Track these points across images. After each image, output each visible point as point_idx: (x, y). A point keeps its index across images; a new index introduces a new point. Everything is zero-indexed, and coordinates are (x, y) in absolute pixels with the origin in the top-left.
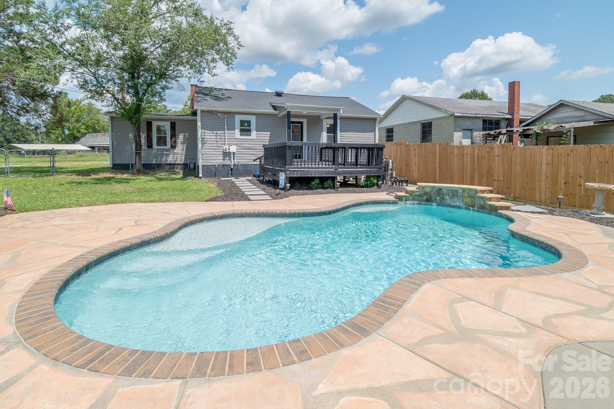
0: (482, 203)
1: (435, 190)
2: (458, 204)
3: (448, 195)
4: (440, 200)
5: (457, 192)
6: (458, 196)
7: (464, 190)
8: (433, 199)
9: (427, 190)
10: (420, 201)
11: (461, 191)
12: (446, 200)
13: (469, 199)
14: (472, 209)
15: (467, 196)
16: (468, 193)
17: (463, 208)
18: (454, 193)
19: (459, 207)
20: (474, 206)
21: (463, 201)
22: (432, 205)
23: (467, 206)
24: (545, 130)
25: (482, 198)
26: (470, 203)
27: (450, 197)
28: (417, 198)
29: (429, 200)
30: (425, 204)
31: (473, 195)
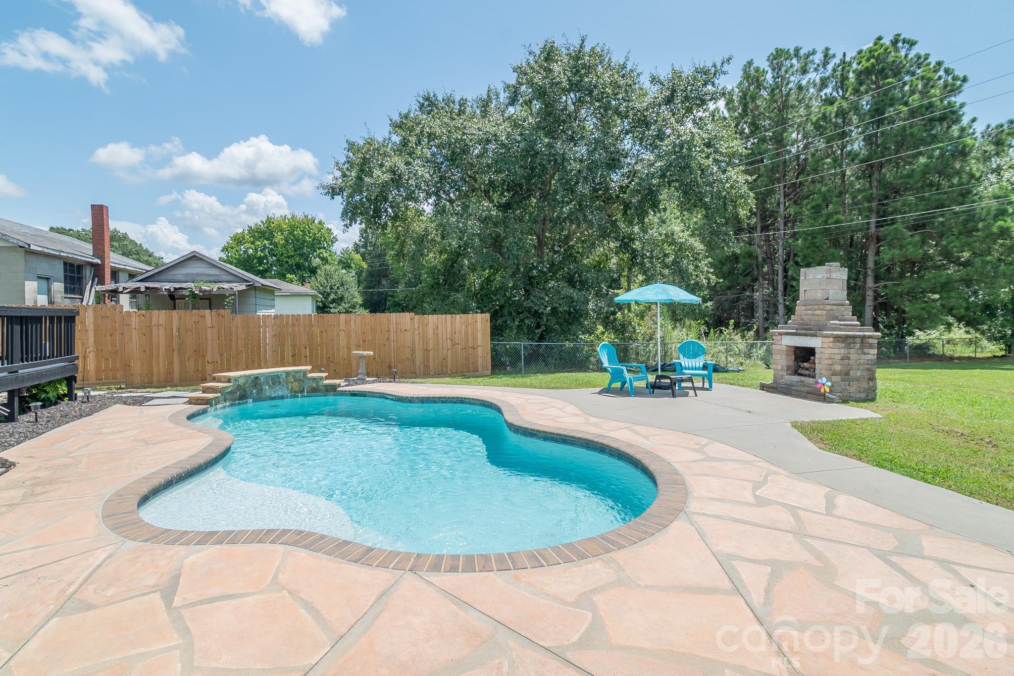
0: (314, 385)
1: (250, 381)
2: (280, 394)
3: (268, 384)
4: (258, 393)
5: (278, 377)
6: (280, 383)
7: (288, 373)
8: (248, 393)
9: (241, 382)
10: (233, 400)
11: (284, 376)
12: (266, 391)
13: (296, 384)
14: (300, 395)
15: (292, 380)
16: (294, 377)
17: (287, 397)
18: (275, 380)
19: (282, 397)
20: (302, 391)
21: (287, 388)
22: (247, 402)
23: (293, 394)
24: (205, 291)
25: (314, 379)
26: (297, 389)
27: (269, 386)
28: (228, 397)
29: (243, 397)
30: (239, 404)
31: (301, 378)
